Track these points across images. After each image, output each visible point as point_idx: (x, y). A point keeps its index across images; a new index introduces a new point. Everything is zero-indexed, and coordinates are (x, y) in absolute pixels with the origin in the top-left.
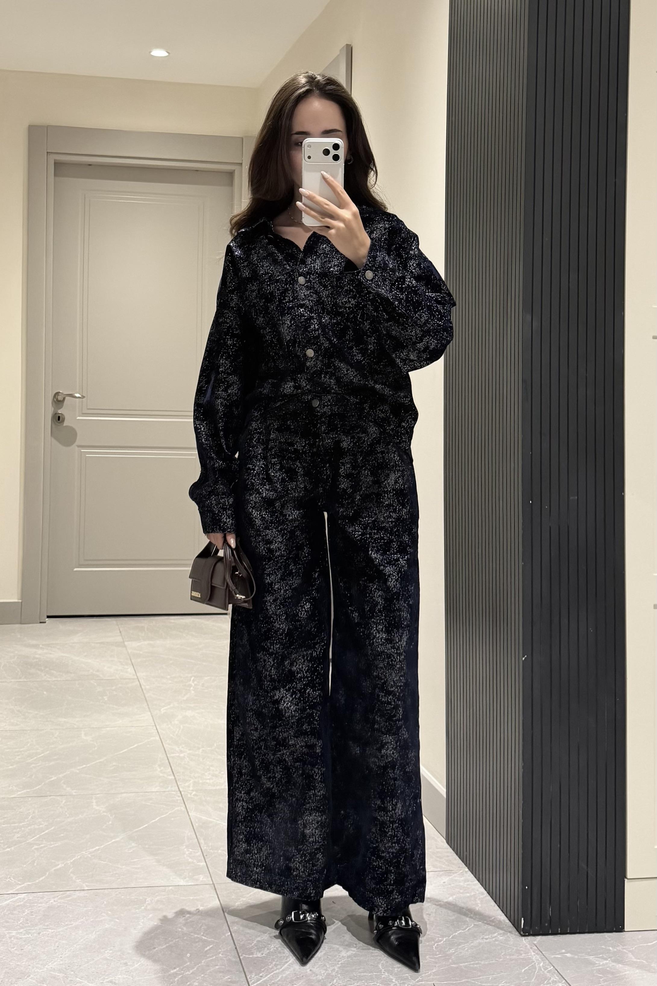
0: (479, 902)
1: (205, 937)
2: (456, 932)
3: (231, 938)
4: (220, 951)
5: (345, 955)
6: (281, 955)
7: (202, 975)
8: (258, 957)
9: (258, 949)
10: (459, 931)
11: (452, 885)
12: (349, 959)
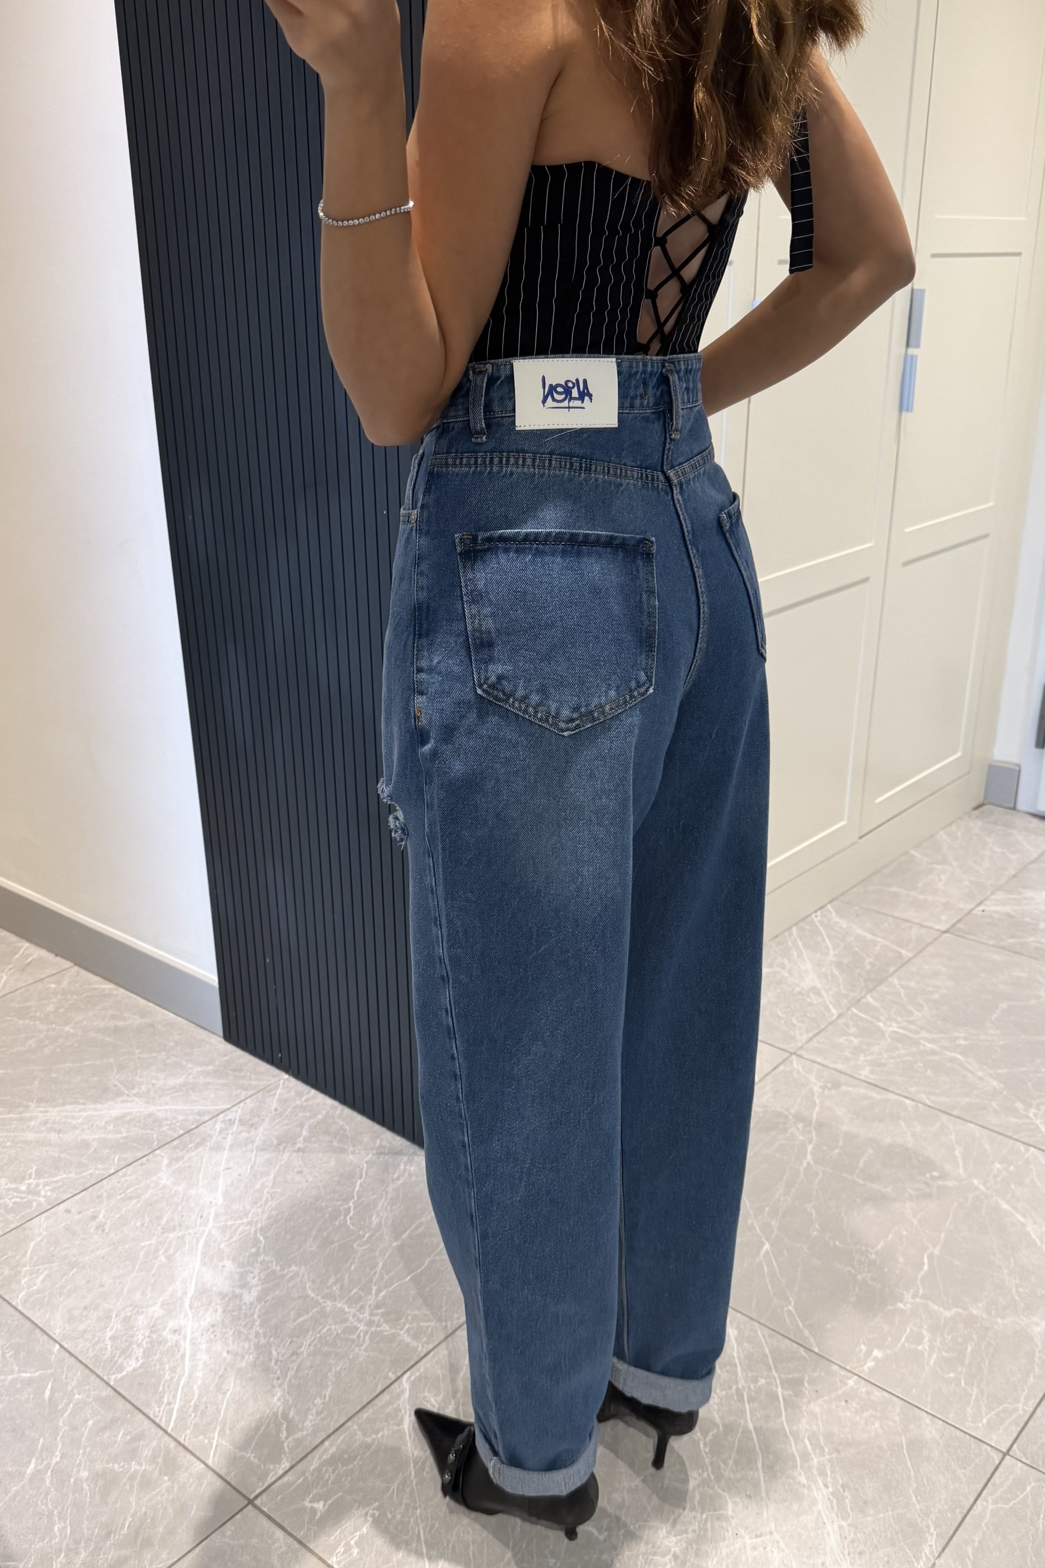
0: (342, 1123)
1: (26, 1372)
2: (355, 1187)
3: (67, 1355)
4: (69, 1388)
5: (252, 1299)
6: (167, 1347)
7: (81, 1452)
8: (135, 1370)
9: (123, 1353)
10: (357, 1182)
11: (289, 1110)
12: (263, 1303)
